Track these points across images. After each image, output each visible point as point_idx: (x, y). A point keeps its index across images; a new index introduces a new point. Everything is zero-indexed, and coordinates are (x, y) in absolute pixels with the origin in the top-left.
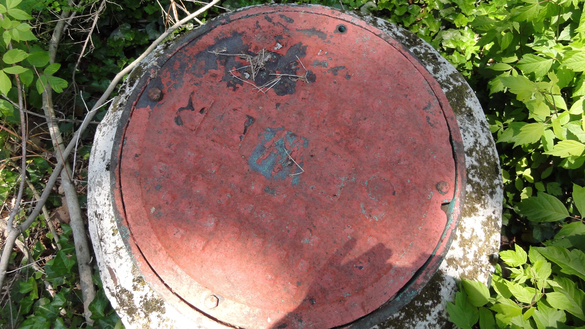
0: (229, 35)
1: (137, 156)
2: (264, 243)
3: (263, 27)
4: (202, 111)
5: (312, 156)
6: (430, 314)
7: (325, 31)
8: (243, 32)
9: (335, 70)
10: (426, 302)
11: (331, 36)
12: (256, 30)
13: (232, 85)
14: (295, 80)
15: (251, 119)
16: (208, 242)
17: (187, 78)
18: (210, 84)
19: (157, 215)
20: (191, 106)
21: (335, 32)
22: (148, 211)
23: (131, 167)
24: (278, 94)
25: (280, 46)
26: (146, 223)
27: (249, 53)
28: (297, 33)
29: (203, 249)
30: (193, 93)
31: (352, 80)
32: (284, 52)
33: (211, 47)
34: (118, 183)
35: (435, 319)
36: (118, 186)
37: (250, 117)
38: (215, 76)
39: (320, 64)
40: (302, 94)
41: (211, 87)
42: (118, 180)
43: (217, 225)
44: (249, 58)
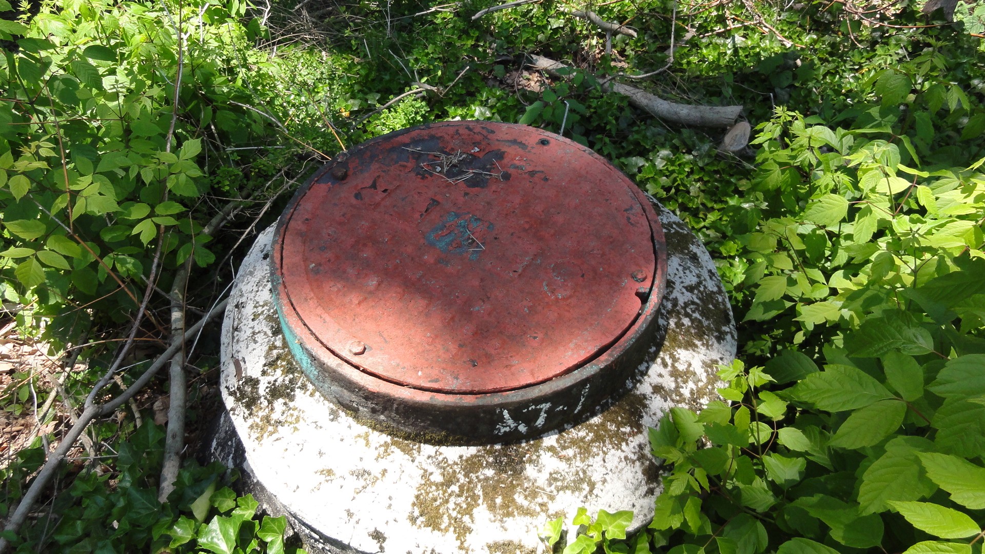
0: (426, 138)
1: (307, 219)
2: (428, 305)
3: (462, 135)
4: (385, 191)
5: (496, 238)
6: (627, 444)
7: (526, 143)
8: (441, 137)
9: (532, 173)
10: (622, 427)
11: (533, 148)
12: (455, 137)
13: (420, 175)
14: (488, 177)
15: (435, 202)
16: (366, 299)
17: (374, 166)
18: (398, 172)
19: (316, 271)
20: (374, 186)
21: (538, 143)
22: (307, 267)
23: (299, 228)
24: (468, 186)
25: (477, 149)
26: (302, 275)
27: (445, 153)
28: (497, 143)
29: (359, 303)
30: (379, 177)
31: (549, 182)
32: (481, 155)
33: (407, 145)
34: (281, 240)
35: (635, 453)
36: (280, 241)
37: (434, 200)
38: (405, 167)
39: (517, 167)
40: (494, 188)
41: (399, 175)
42: (282, 237)
43: (379, 285)
44: (443, 156)
